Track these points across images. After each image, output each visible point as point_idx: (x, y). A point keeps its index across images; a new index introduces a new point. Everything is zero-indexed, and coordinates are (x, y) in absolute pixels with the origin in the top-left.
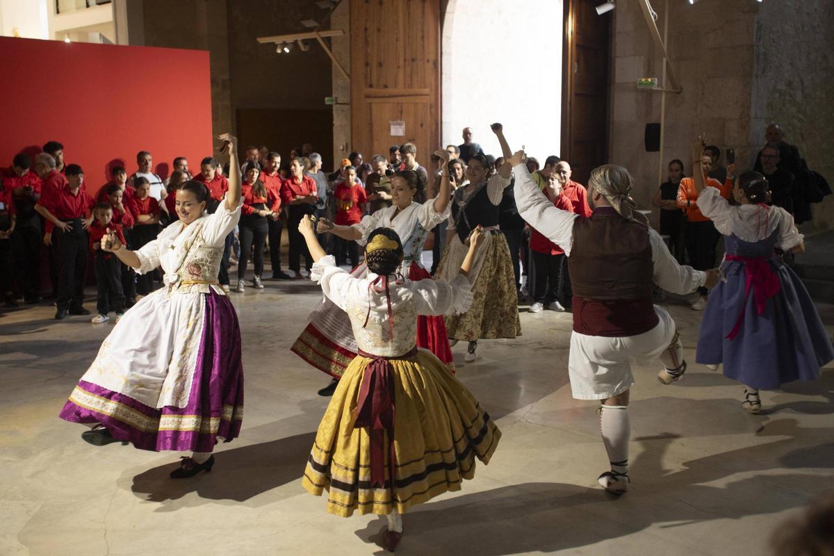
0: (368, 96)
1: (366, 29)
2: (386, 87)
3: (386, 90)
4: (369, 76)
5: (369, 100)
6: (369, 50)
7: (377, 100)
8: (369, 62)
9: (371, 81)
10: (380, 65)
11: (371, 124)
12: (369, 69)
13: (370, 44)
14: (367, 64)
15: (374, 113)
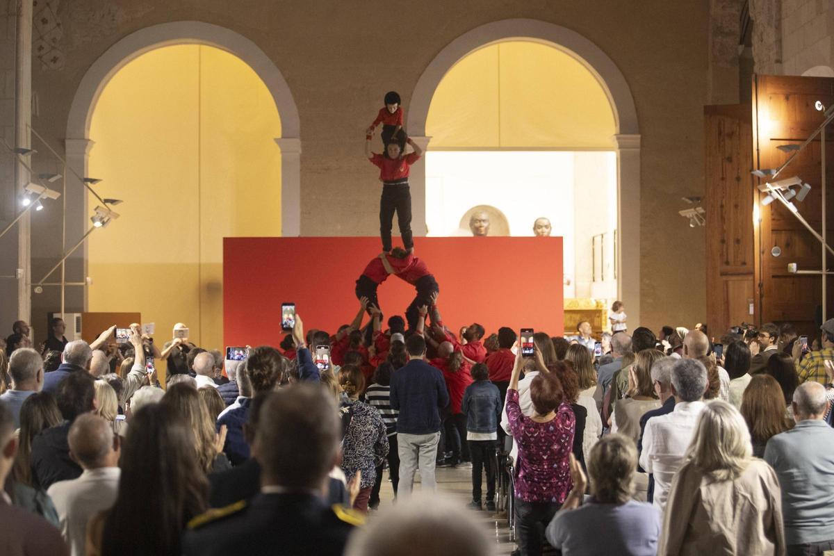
0: (723, 274)
1: (722, 206)
2: (744, 263)
3: (745, 267)
4: (725, 254)
5: (724, 278)
6: (725, 227)
7: (735, 278)
8: (726, 239)
9: (727, 258)
10: (738, 241)
11: (727, 303)
12: (725, 246)
13: (726, 220)
14: (723, 241)
15: (731, 290)
